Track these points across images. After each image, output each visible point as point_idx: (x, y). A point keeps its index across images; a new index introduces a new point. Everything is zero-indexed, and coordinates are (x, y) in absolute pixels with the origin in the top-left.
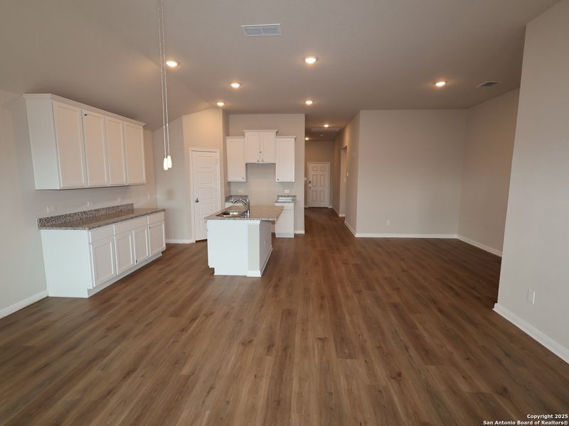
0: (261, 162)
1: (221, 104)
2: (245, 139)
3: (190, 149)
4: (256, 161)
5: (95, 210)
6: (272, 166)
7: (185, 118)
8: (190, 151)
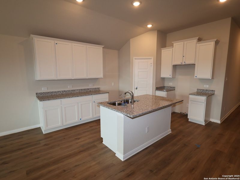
0: (184, 64)
1: (150, 26)
2: (174, 48)
3: (134, 58)
4: (180, 64)
5: (72, 90)
6: (192, 66)
7: (132, 41)
8: (134, 59)
